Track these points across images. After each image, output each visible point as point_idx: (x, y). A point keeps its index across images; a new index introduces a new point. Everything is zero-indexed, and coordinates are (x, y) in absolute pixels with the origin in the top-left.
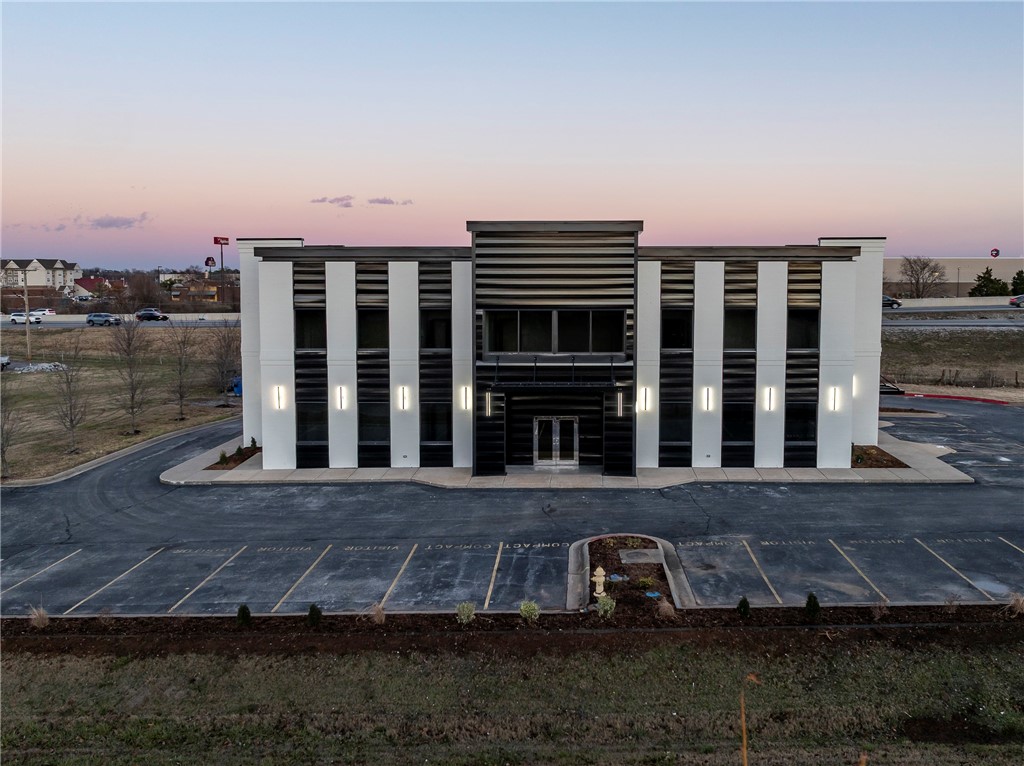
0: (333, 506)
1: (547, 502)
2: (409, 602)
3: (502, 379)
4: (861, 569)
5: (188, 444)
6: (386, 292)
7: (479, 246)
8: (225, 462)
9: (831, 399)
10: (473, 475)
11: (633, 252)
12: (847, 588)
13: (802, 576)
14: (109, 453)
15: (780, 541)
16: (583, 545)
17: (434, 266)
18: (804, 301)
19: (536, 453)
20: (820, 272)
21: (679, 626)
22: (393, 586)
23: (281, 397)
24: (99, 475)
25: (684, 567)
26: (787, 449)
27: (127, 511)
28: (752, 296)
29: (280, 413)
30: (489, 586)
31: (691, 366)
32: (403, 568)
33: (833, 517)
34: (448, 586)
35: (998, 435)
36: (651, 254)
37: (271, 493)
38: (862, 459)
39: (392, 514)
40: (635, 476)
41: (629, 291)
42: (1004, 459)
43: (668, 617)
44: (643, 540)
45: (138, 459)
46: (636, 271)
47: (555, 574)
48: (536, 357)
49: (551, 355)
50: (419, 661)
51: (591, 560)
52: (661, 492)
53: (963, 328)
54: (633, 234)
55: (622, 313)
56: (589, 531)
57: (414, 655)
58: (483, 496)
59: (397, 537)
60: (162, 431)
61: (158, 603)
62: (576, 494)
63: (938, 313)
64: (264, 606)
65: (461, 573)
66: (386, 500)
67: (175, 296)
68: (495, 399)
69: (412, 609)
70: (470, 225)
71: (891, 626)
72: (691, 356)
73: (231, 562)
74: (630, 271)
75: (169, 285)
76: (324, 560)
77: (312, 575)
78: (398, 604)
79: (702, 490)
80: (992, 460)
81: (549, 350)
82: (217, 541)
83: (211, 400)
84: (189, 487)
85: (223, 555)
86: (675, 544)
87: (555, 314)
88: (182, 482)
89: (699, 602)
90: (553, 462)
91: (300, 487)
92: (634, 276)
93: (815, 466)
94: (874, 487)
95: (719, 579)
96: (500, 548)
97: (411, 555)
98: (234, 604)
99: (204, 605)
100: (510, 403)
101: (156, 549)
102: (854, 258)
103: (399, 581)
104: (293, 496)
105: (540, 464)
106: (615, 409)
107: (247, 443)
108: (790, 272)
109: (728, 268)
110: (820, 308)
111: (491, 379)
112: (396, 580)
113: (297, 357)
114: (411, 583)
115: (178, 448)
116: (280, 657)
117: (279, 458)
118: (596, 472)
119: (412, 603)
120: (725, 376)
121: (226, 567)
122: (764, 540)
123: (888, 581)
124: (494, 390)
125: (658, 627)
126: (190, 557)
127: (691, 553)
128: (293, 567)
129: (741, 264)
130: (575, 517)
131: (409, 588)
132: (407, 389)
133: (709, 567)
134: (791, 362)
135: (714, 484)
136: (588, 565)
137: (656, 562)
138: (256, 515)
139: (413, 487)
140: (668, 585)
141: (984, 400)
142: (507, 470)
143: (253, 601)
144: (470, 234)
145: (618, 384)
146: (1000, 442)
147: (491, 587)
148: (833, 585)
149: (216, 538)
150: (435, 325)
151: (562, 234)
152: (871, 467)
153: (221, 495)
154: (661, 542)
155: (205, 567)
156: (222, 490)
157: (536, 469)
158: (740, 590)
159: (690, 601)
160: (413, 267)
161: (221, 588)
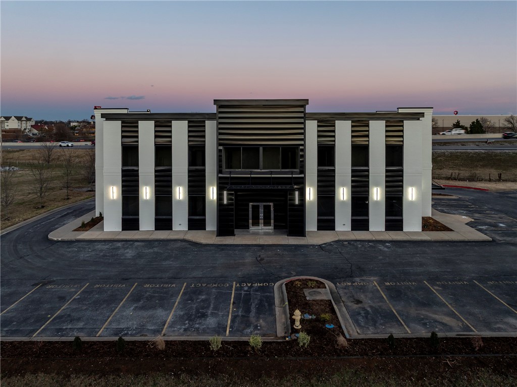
0: (139, 256)
1: (259, 254)
2: (180, 329)
3: (232, 184)
4: (450, 304)
5: (68, 214)
6: (170, 137)
7: (220, 112)
8: (85, 227)
9: (411, 194)
10: (217, 236)
11: (303, 116)
12: (446, 320)
13: (416, 310)
14: (25, 220)
15: (396, 282)
16: (282, 284)
17: (196, 123)
18: (394, 141)
19: (250, 221)
20: (403, 126)
21: (351, 355)
22: (171, 315)
23: (114, 192)
24: (17, 234)
25: (343, 302)
26: (387, 221)
27: (26, 258)
28: (366, 139)
29: (113, 201)
30: (228, 316)
31: (334, 176)
32: (178, 300)
33: (421, 265)
34: (204, 316)
35: (492, 209)
36: (313, 116)
37: (107, 247)
38: (427, 226)
39: (172, 261)
40: (305, 236)
41: (302, 137)
42: (501, 225)
43: (343, 347)
44: (317, 281)
45: (40, 223)
46: (305, 126)
47: (267, 307)
48: (251, 172)
49: (259, 170)
50: (186, 381)
51: (288, 297)
52: (320, 247)
53: (456, 151)
54: (303, 106)
55: (298, 148)
56: (284, 274)
57: (183, 376)
58: (223, 250)
59: (174, 278)
60: (56, 206)
61: (29, 328)
62: (274, 248)
63: (441, 143)
64: (92, 332)
65: (212, 306)
66: (169, 251)
67: (76, 133)
68: (228, 194)
69: (182, 335)
70: (216, 101)
71: (488, 355)
72: (334, 171)
73: (78, 295)
74: (302, 126)
75: (74, 128)
76: (131, 295)
77: (124, 306)
78: (174, 331)
79: (343, 245)
80: (495, 226)
81: (258, 168)
82: (73, 280)
83: (85, 187)
84: (63, 242)
85: (74, 290)
86: (335, 284)
87: (261, 149)
88: (60, 239)
89: (359, 331)
90: (260, 228)
91: (123, 243)
92: (304, 129)
93: (402, 230)
94: (438, 244)
95: (367, 313)
96: (234, 287)
97: (182, 291)
98: (75, 328)
99: (57, 329)
100: (236, 196)
101: (37, 285)
102: (420, 119)
103: (175, 311)
104: (118, 248)
105: (253, 229)
106: (294, 200)
107: (97, 215)
108: (387, 126)
109: (353, 124)
110: (403, 145)
111: (227, 184)
112: (173, 310)
113: (123, 171)
114: (182, 313)
115: (62, 216)
116: (97, 377)
117: (112, 225)
118: (283, 234)
119: (183, 329)
120: (353, 181)
121: (75, 299)
122: (387, 282)
123: (470, 314)
124: (228, 190)
125: (339, 355)
126: (55, 291)
127: (345, 291)
128: (113, 300)
129: (360, 122)
130: (275, 264)
131: (181, 317)
132: (181, 188)
133: (358, 302)
134: (388, 174)
135: (349, 241)
136: (287, 300)
137: (327, 299)
138: (97, 261)
139: (184, 243)
140: (338, 318)
141: (475, 189)
142: (235, 233)
143: (87, 326)
144: (215, 106)
145: (295, 187)
146: (494, 214)
147: (230, 317)
148: (437, 317)
149: (72, 277)
150: (196, 154)
151: (265, 106)
152: (433, 231)
153: (79, 247)
154: (328, 283)
155: (62, 299)
156: (80, 245)
157: (251, 232)
158: (382, 321)
159: (353, 330)
160: (185, 124)
161: (69, 315)
